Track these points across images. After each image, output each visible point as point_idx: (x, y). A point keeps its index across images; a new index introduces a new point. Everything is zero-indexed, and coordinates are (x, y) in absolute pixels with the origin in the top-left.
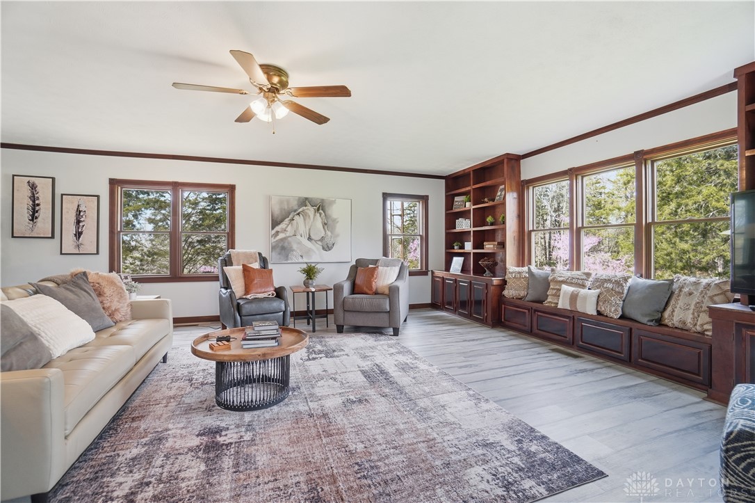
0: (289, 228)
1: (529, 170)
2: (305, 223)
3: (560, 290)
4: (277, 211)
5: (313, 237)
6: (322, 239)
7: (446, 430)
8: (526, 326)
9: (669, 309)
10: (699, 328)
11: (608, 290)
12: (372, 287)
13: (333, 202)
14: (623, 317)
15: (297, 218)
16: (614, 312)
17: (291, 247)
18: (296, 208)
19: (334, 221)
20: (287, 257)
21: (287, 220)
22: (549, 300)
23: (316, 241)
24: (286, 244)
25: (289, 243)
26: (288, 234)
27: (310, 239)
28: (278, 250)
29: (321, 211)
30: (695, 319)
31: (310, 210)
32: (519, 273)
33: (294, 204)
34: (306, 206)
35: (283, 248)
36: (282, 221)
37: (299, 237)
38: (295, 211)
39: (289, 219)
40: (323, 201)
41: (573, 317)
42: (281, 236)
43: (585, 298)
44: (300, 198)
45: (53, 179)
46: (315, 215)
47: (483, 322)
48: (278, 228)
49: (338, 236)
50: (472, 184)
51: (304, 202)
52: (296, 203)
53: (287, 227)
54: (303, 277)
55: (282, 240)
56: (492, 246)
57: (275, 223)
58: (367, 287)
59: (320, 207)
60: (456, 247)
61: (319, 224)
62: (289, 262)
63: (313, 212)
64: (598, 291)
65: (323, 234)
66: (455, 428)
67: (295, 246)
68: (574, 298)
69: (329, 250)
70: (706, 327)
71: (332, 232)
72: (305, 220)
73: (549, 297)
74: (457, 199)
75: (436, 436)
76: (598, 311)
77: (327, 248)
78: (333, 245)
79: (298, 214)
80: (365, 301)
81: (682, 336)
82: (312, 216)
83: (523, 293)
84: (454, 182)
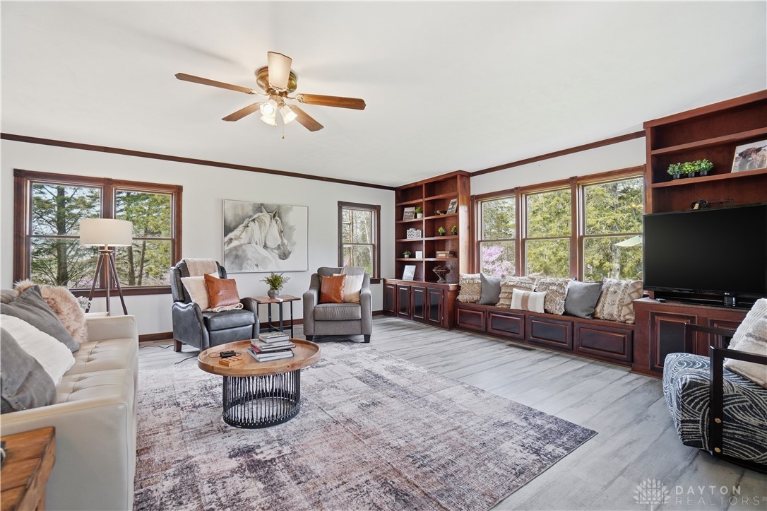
0: (243, 236)
1: (478, 186)
2: (260, 230)
3: (512, 293)
4: (230, 217)
5: (269, 244)
6: (279, 248)
7: (465, 418)
8: (481, 327)
9: (600, 305)
10: (622, 319)
11: (553, 291)
12: (340, 296)
13: (289, 209)
14: (565, 313)
15: (251, 224)
16: (558, 309)
17: (246, 256)
18: (251, 214)
19: (291, 229)
20: (241, 267)
21: (241, 227)
22: (502, 301)
23: (272, 249)
24: (240, 253)
25: (244, 251)
26: (242, 242)
27: (265, 247)
28: (231, 259)
29: (277, 218)
30: (619, 311)
31: (266, 217)
32: (472, 279)
33: (249, 210)
34: (261, 212)
35: (237, 257)
36: (236, 227)
37: (254, 245)
38: (250, 217)
39: (243, 225)
40: (279, 207)
41: (526, 316)
42: (234, 243)
43: (535, 299)
44: (255, 203)
46: (271, 222)
47: (440, 325)
48: (231, 235)
49: (294, 244)
50: (424, 196)
51: (260, 208)
52: (251, 208)
53: (241, 235)
54: (268, 287)
55: (236, 248)
56: (444, 255)
57: (228, 230)
58: (335, 296)
59: (276, 214)
60: (406, 256)
61: (275, 230)
62: (243, 271)
63: (269, 219)
64: (545, 293)
65: (279, 243)
66: (471, 416)
67: (249, 254)
68: (525, 300)
69: (286, 258)
70: (627, 317)
71: (288, 241)
72: (260, 227)
73: (501, 300)
74: (406, 210)
75: (460, 424)
76: (545, 310)
77: (284, 256)
78: (290, 253)
79: (253, 220)
80: (337, 310)
81: (610, 326)
82: (268, 224)
83: (476, 297)
84: (405, 194)
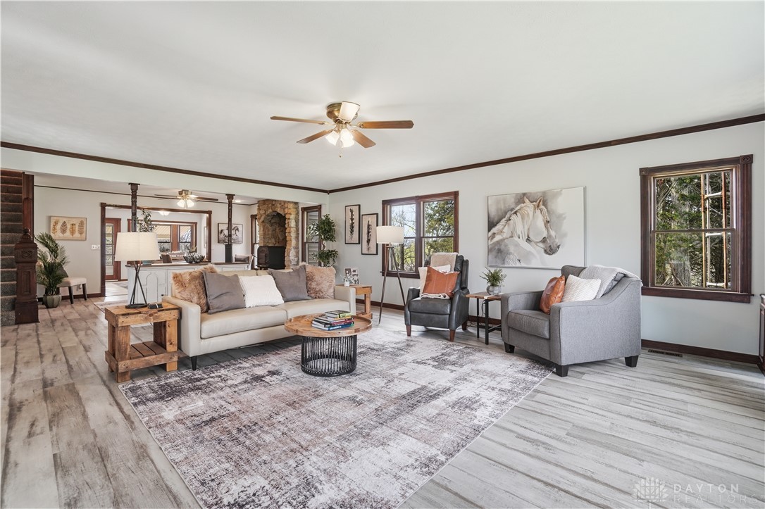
0: (506, 230)
2: (523, 222)
4: (493, 213)
5: (532, 237)
6: (544, 241)
13: (556, 195)
15: (514, 217)
17: (508, 250)
18: (512, 206)
19: (561, 217)
20: (503, 261)
21: (503, 221)
23: (536, 243)
24: (502, 247)
25: (506, 246)
26: (505, 236)
27: (528, 240)
28: (494, 253)
29: (542, 207)
31: (528, 207)
33: (511, 202)
34: (524, 203)
35: (499, 251)
36: (498, 222)
37: (516, 238)
38: (512, 210)
39: (505, 219)
40: (544, 193)
42: (498, 238)
44: (517, 194)
45: (359, 206)
46: (535, 212)
48: (494, 230)
49: (565, 235)
51: (521, 198)
52: (513, 200)
53: (503, 228)
55: (498, 243)
57: (491, 225)
59: (541, 201)
61: (540, 222)
62: (506, 265)
63: (533, 209)
65: (545, 235)
67: (512, 249)
69: (553, 253)
71: (555, 232)
72: (523, 219)
77: (551, 251)
78: (558, 247)
79: (515, 213)
82: (531, 214)
